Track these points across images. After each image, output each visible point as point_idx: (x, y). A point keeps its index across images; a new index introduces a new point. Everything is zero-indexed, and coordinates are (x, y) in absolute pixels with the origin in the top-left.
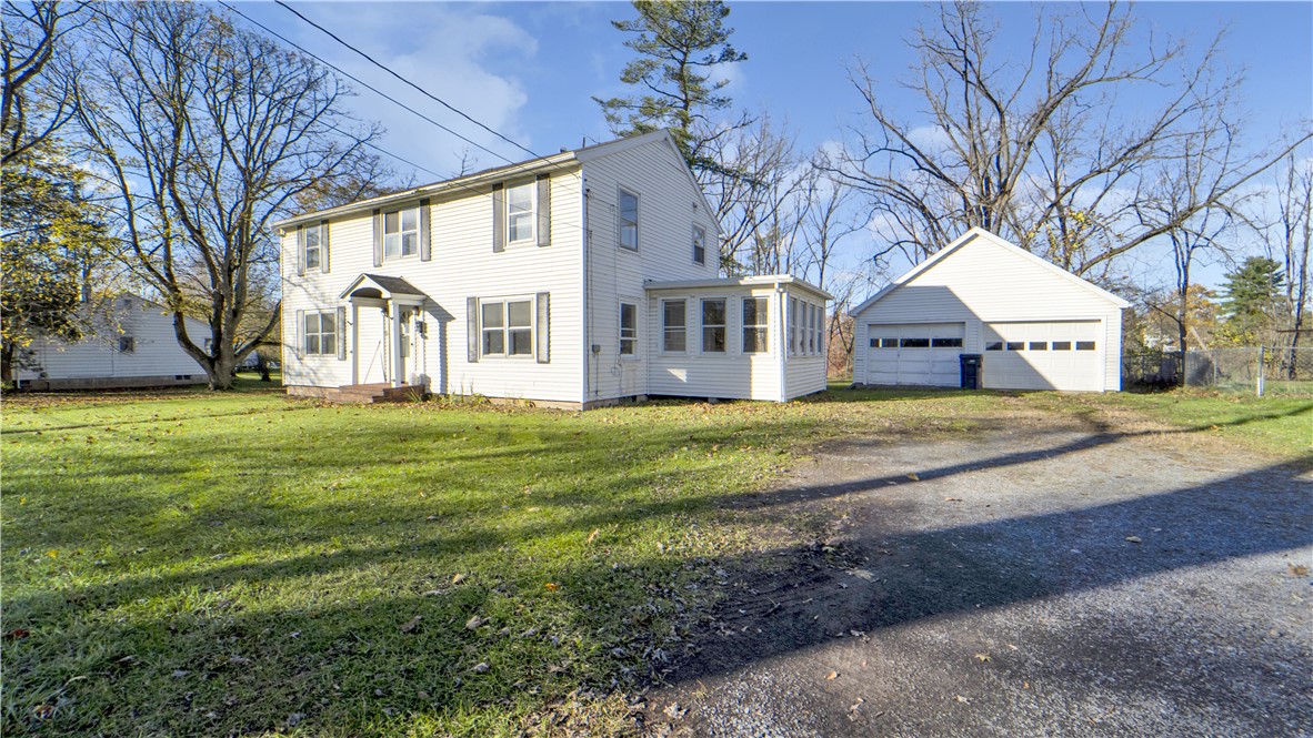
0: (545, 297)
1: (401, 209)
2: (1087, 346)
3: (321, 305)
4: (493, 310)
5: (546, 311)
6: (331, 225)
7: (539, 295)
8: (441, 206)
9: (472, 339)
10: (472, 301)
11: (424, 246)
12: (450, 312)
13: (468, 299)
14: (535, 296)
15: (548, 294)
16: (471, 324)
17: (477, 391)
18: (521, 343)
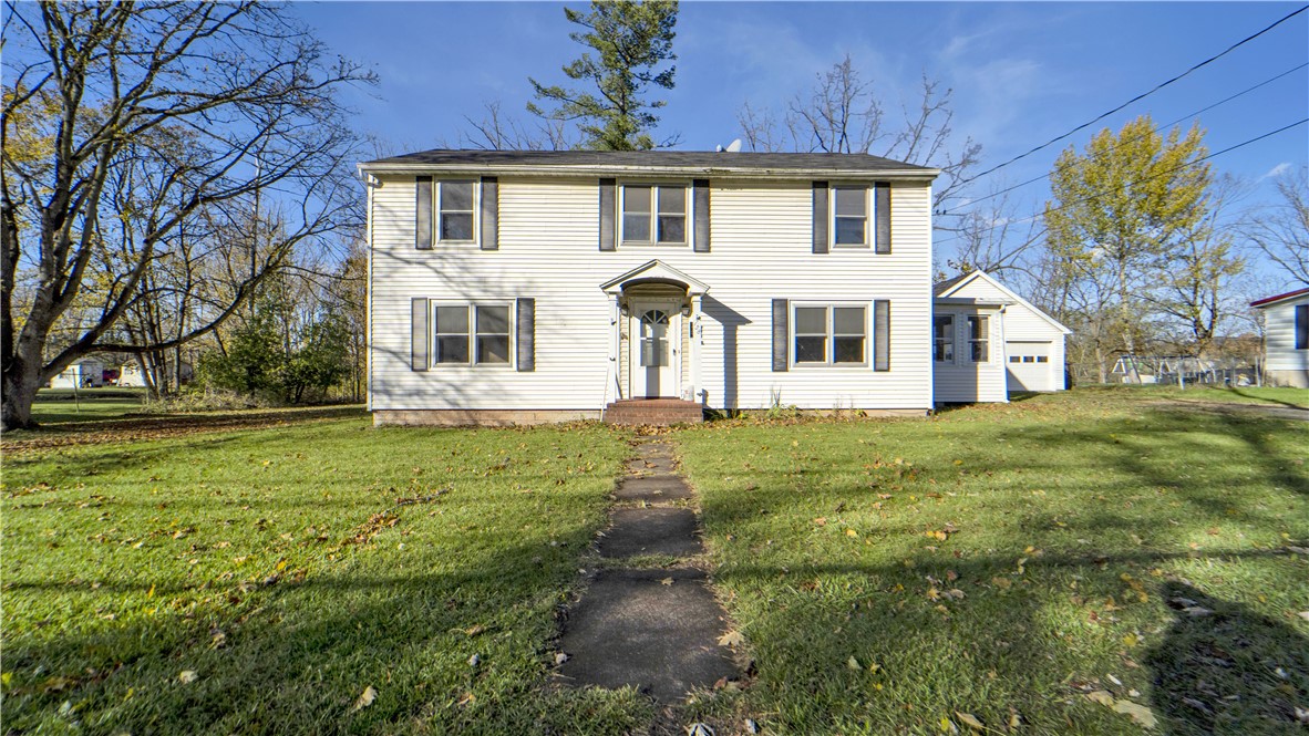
0: (885, 305)
1: (654, 185)
2: (1042, 359)
3: (476, 294)
4: (810, 315)
5: (886, 318)
6: (501, 186)
7: (878, 303)
8: (726, 192)
9: (779, 346)
10: (780, 305)
11: (699, 235)
12: (741, 314)
13: (774, 301)
14: (873, 303)
15: (888, 302)
16: (777, 329)
17: (786, 402)
18: (849, 350)
